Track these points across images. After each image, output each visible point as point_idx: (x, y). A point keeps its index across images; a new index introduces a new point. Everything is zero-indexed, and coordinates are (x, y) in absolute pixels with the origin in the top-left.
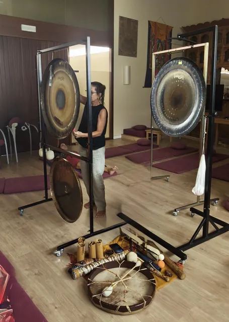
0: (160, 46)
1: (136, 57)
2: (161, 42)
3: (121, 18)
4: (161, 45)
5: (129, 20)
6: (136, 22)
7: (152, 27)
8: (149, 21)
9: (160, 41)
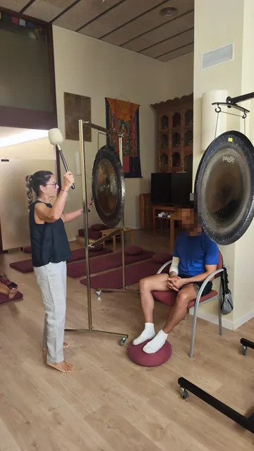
0: (123, 128)
1: (90, 141)
2: (124, 123)
3: (67, 95)
4: (125, 127)
5: (78, 97)
6: (88, 100)
7: (111, 106)
8: (106, 98)
9: (122, 122)
